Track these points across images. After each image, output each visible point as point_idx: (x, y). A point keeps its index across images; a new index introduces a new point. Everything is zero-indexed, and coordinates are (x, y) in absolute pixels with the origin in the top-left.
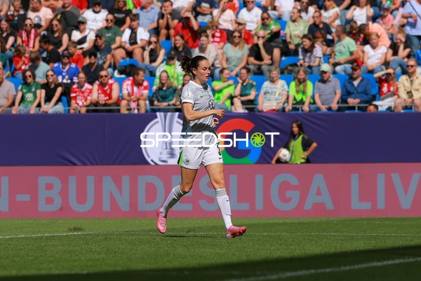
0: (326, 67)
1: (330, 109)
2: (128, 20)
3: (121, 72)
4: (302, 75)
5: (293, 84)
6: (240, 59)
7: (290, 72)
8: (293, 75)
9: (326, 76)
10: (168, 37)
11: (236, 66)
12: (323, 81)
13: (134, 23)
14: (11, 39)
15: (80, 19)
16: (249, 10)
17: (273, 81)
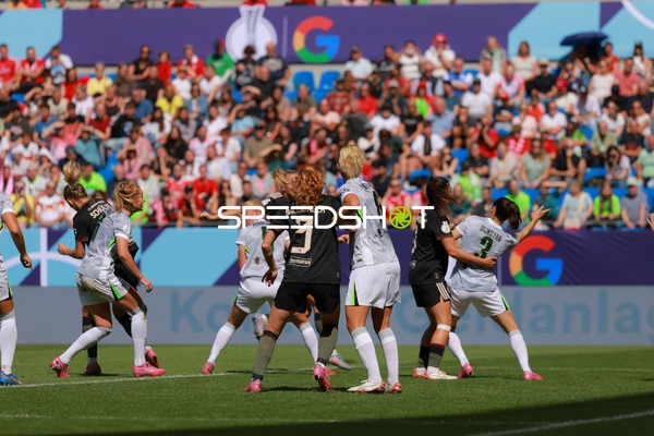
0: (632, 181)
1: (638, 226)
2: (420, 126)
3: (412, 184)
4: (607, 190)
5: (598, 200)
6: (541, 172)
7: (595, 185)
8: (598, 189)
9: (633, 191)
10: (464, 146)
11: (536, 178)
12: (631, 196)
13: (427, 130)
14: (293, 148)
15: (367, 126)
16: (552, 116)
17: (573, 194)
